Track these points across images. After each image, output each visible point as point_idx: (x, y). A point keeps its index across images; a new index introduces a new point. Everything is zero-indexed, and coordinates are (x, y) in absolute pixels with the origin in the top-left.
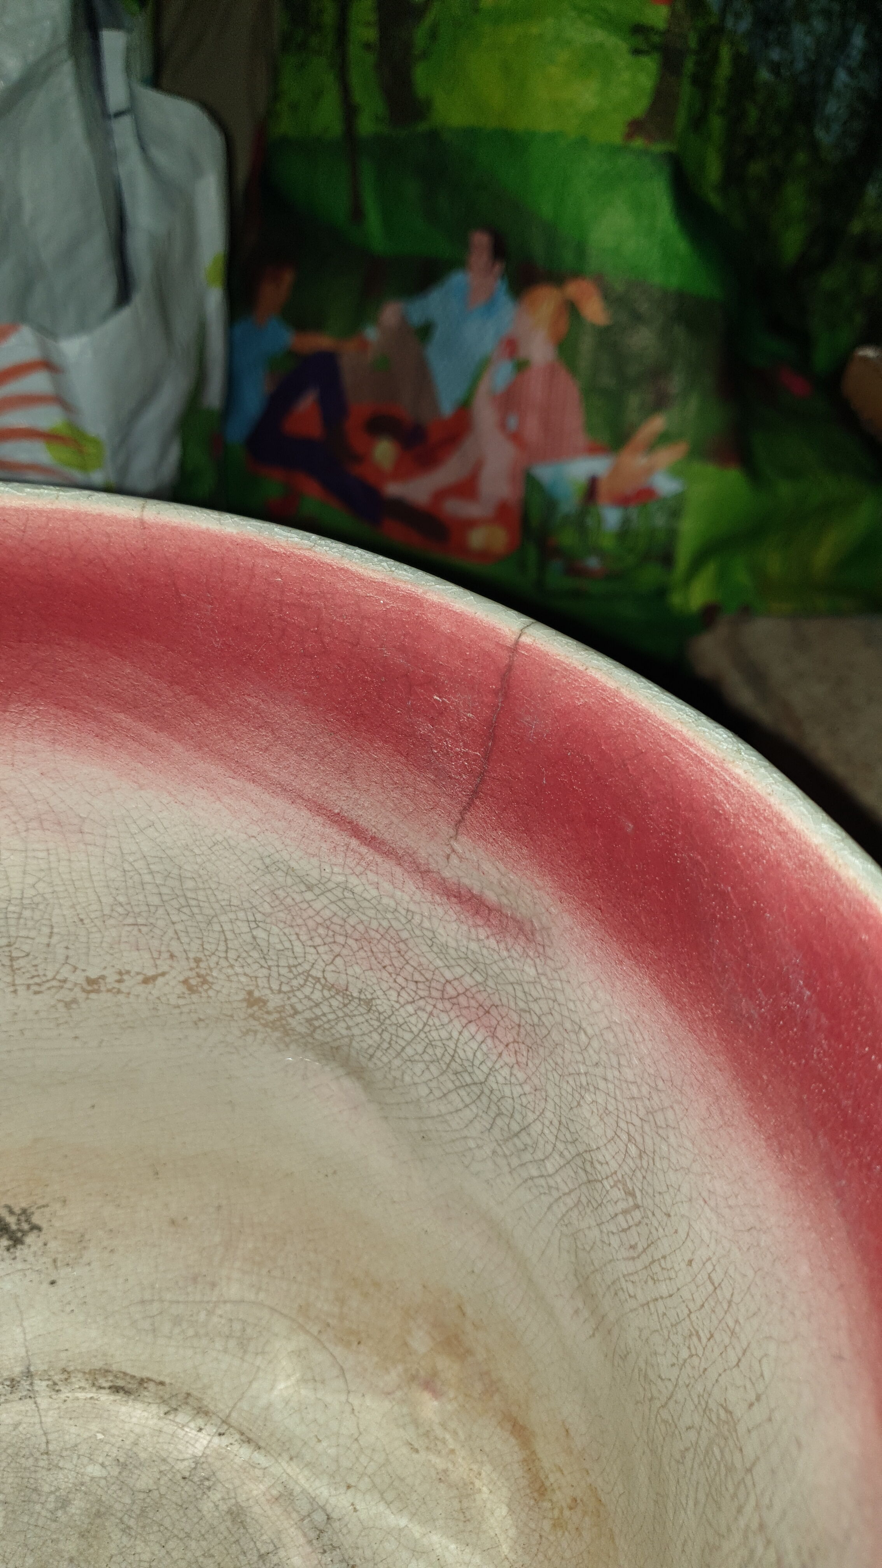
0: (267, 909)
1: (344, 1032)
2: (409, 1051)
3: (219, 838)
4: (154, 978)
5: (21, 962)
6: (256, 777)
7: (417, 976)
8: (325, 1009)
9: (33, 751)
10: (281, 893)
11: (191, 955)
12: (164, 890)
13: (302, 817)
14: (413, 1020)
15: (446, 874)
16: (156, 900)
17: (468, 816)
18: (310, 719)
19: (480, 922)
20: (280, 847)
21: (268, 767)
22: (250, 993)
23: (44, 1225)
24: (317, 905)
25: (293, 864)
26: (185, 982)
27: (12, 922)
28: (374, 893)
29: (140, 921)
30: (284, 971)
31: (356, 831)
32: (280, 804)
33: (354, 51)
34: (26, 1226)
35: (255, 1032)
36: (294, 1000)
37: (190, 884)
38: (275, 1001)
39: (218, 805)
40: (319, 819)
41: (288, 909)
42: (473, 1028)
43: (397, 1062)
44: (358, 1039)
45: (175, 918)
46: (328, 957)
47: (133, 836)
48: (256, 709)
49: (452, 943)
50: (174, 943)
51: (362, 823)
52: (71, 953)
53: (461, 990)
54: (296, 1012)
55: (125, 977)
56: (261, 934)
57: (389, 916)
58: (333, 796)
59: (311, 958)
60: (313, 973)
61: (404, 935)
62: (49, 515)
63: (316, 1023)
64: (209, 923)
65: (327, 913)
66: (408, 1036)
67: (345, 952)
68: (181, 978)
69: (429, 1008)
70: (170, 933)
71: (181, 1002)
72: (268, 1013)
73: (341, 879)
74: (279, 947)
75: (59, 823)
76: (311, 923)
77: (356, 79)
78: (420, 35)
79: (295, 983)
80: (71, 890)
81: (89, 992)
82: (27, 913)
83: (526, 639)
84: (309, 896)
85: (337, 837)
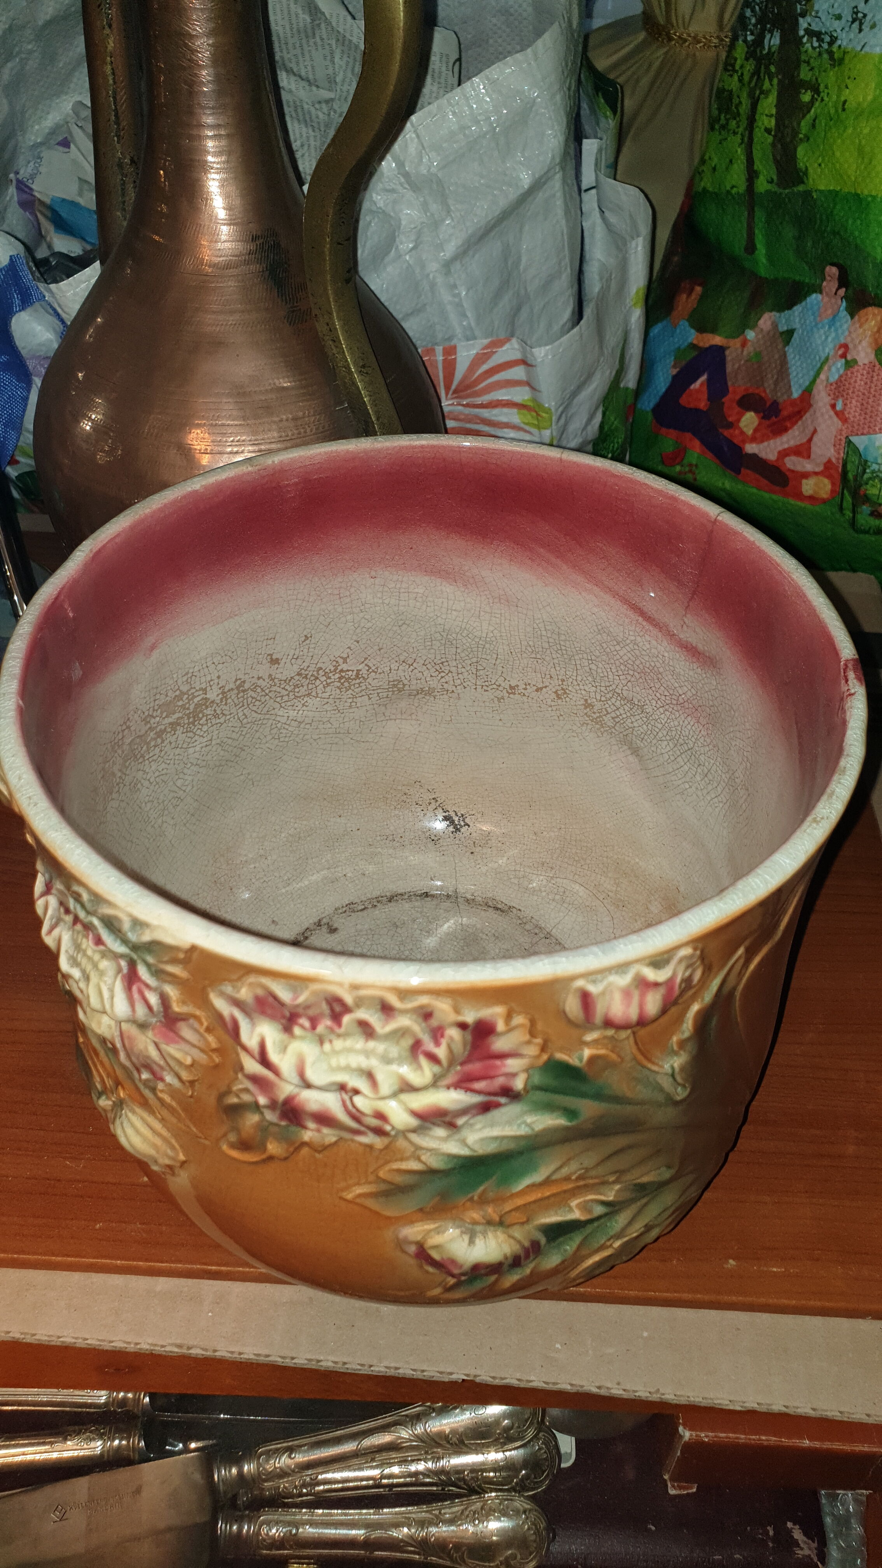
0: (597, 653)
1: (630, 725)
2: (660, 735)
3: (578, 613)
4: (541, 689)
5: (481, 672)
6: (598, 583)
7: (666, 693)
8: (622, 712)
9: (501, 564)
10: (604, 645)
11: (560, 677)
12: (551, 640)
13: (616, 604)
14: (662, 716)
15: (682, 636)
16: (546, 645)
17: (691, 604)
18: (624, 554)
19: (694, 660)
20: (606, 620)
21: (604, 578)
22: (586, 700)
23: (471, 825)
24: (621, 653)
25: (611, 630)
26: (556, 692)
27: (480, 649)
28: (648, 646)
29: (538, 656)
30: (603, 689)
31: (642, 613)
32: (608, 598)
33: (759, 134)
34: (462, 824)
35: (587, 724)
36: (607, 706)
37: (563, 638)
38: (598, 706)
39: (580, 597)
40: (625, 607)
41: (607, 654)
42: (689, 718)
43: (654, 741)
44: (636, 729)
45: (554, 656)
46: (624, 682)
47: (540, 610)
48: (601, 549)
49: (682, 673)
50: (553, 670)
51: (645, 609)
52: (504, 670)
53: (686, 699)
54: (608, 713)
55: (528, 687)
56: (593, 667)
57: (655, 659)
58: (632, 595)
59: (616, 682)
60: (617, 690)
61: (661, 670)
62: (522, 454)
63: (617, 720)
64: (570, 660)
65: (625, 658)
66: (660, 726)
67: (633, 679)
68: (554, 690)
69: (670, 710)
70: (552, 664)
71: (553, 704)
72: (594, 713)
73: (633, 638)
74: (602, 675)
75: (508, 601)
76: (617, 662)
77: (757, 154)
78: (805, 125)
79: (608, 696)
80: (509, 635)
81: (509, 694)
82: (487, 646)
83: (720, 518)
84: (618, 648)
85: (632, 616)
